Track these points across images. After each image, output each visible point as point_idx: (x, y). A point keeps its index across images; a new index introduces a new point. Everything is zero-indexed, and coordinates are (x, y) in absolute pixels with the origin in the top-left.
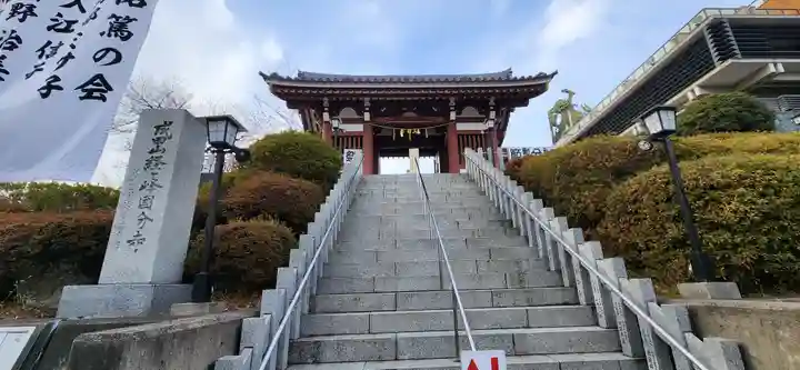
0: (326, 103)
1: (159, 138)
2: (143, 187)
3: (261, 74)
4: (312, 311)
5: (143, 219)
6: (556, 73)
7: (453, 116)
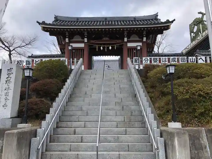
0: (67, 34)
1: (9, 74)
2: (5, 90)
3: (38, 22)
4: (57, 127)
5: (6, 99)
6: (174, 20)
7: (126, 40)
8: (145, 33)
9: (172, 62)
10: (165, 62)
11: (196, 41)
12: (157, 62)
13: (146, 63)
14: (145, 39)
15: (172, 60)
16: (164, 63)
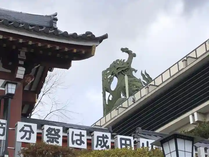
8: (22, 55)
9: (97, 147)
10: (80, 144)
11: (121, 110)
12: (58, 142)
13: (24, 140)
14: (21, 72)
15: (98, 140)
16: (76, 146)
